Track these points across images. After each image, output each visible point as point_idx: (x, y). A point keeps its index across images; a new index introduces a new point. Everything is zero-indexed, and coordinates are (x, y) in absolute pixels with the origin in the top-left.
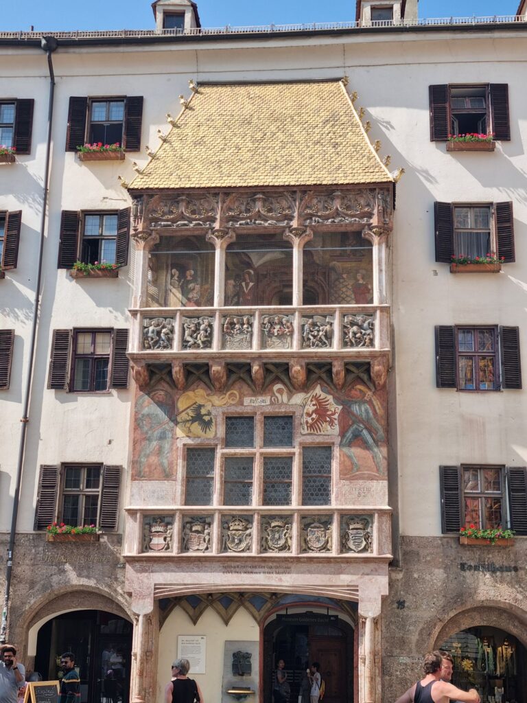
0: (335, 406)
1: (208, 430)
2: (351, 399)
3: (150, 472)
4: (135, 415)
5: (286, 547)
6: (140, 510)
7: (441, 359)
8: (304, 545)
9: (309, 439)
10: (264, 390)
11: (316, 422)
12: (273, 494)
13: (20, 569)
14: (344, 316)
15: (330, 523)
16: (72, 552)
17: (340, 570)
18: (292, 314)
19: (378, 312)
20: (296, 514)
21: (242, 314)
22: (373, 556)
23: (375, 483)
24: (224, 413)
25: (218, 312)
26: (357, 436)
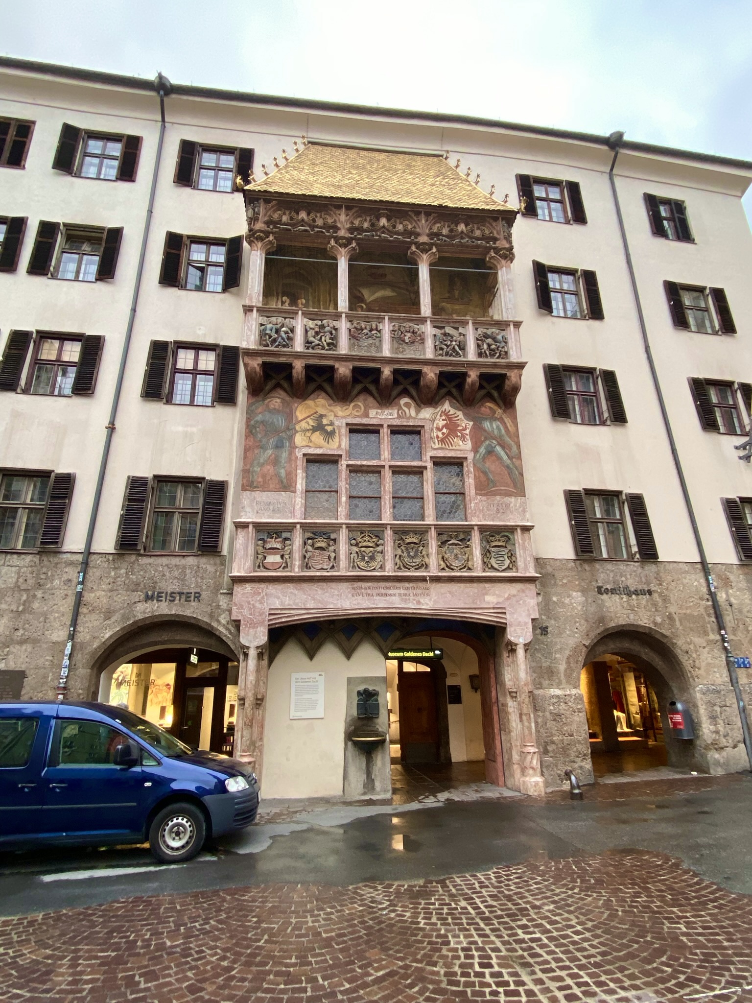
0: (466, 422)
1: (330, 440)
3: (264, 482)
4: (247, 423)
5: (423, 565)
6: (253, 523)
7: (554, 391)
8: (442, 563)
9: (441, 454)
10: (390, 404)
11: (446, 436)
12: (403, 510)
13: (93, 595)
14: (477, 329)
15: (469, 541)
16: (164, 575)
17: (484, 591)
18: (423, 324)
19: (512, 326)
20: (433, 529)
21: (369, 320)
22: (519, 574)
23: (513, 499)
24: (347, 424)
25: (344, 315)
26: (490, 452)
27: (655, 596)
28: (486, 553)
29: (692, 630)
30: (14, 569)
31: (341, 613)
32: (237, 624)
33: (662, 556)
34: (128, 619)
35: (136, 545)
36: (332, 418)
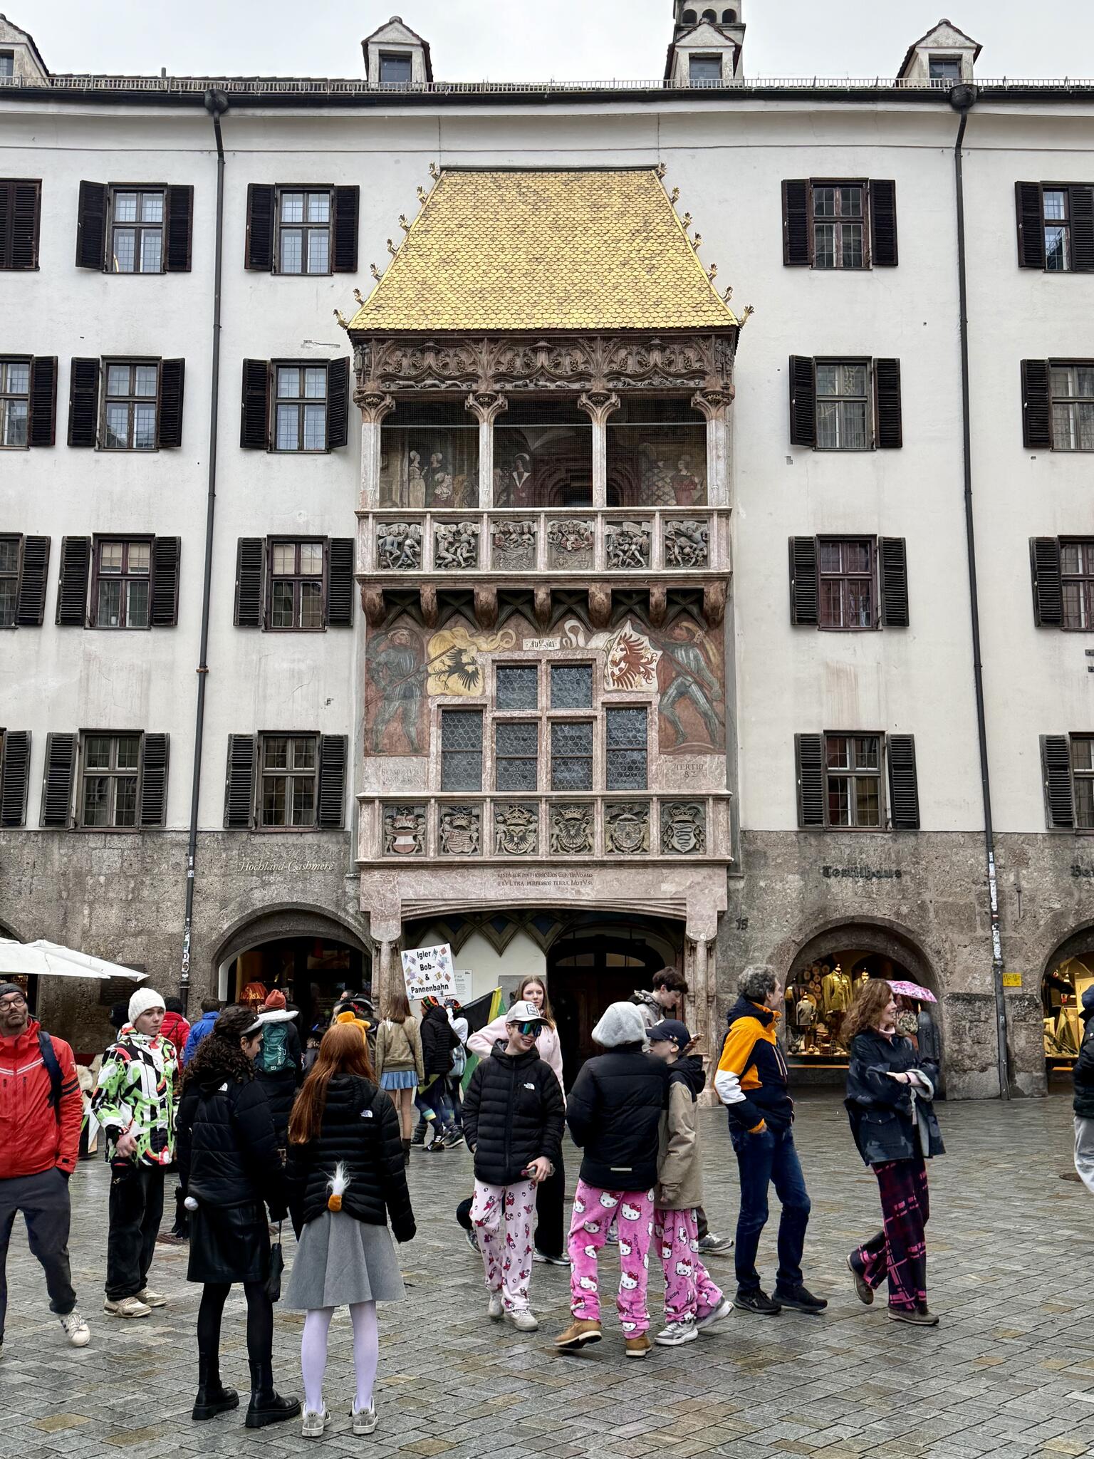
0: (652, 651)
1: (472, 685)
2: (672, 641)
3: (391, 744)
4: (367, 664)
5: (585, 847)
6: (379, 797)
7: (798, 583)
8: (610, 843)
9: (616, 698)
10: (550, 630)
11: (624, 674)
12: (566, 774)
13: (205, 881)
14: (667, 522)
15: (646, 814)
16: (281, 857)
17: (661, 878)
18: (593, 520)
19: (715, 517)
20: (599, 802)
21: (521, 519)
22: (706, 857)
23: (708, 758)
24: (494, 661)
25: (485, 516)
26: (683, 693)
27: (906, 878)
28: (666, 831)
29: (950, 923)
30: (116, 851)
31: (484, 904)
32: (367, 915)
33: (925, 825)
34: (247, 908)
35: (247, 822)
36: (474, 653)
